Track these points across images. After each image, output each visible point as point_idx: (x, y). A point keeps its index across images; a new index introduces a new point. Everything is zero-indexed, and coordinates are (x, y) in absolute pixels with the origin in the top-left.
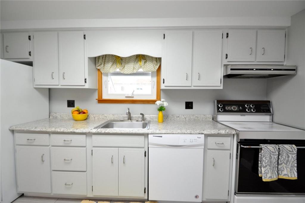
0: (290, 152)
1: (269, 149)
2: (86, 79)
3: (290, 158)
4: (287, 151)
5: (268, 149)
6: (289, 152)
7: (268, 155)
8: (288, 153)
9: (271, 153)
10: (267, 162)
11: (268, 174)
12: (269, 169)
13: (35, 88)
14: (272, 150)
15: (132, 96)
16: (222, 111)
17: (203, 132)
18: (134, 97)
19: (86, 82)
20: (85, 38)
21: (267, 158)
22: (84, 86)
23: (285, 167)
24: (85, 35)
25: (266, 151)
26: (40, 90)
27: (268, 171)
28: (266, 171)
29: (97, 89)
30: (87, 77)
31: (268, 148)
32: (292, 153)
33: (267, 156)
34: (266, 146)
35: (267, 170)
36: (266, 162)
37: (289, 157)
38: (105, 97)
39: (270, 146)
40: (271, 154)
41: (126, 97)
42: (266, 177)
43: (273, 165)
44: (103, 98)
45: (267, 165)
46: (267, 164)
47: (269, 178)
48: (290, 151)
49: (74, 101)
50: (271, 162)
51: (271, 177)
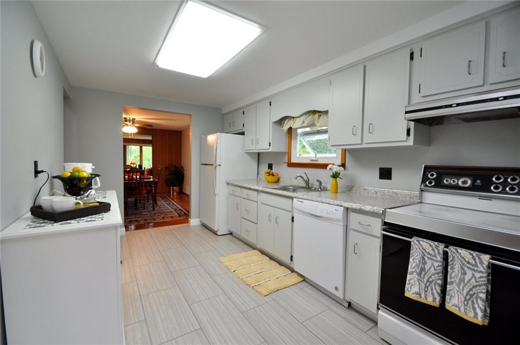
0: (467, 265)
1: (422, 246)
2: (270, 143)
3: (467, 278)
4: (462, 262)
5: (420, 246)
6: (466, 263)
7: (418, 256)
8: (464, 264)
9: (426, 254)
10: (415, 267)
11: (413, 287)
12: (416, 280)
13: (246, 153)
14: (429, 250)
15: (316, 159)
16: (429, 185)
17: (342, 205)
18: (319, 160)
19: (270, 146)
20: (270, 105)
21: (415, 261)
22: (269, 149)
23: (457, 290)
24: (270, 103)
25: (416, 249)
26: (250, 154)
27: (415, 283)
28: (411, 281)
29: (286, 152)
30: (271, 142)
31: (420, 244)
32: (476, 268)
33: (416, 256)
34: (418, 241)
35: (413, 280)
36: (413, 266)
37: (465, 273)
38: (293, 160)
39: (427, 242)
40: (424, 255)
41: (311, 160)
42: (409, 290)
43: (430, 277)
44: (292, 161)
45: (414, 272)
46: (413, 270)
47: (413, 293)
48: (468, 262)
49: (272, 164)
50: (422, 269)
51: (417, 294)
